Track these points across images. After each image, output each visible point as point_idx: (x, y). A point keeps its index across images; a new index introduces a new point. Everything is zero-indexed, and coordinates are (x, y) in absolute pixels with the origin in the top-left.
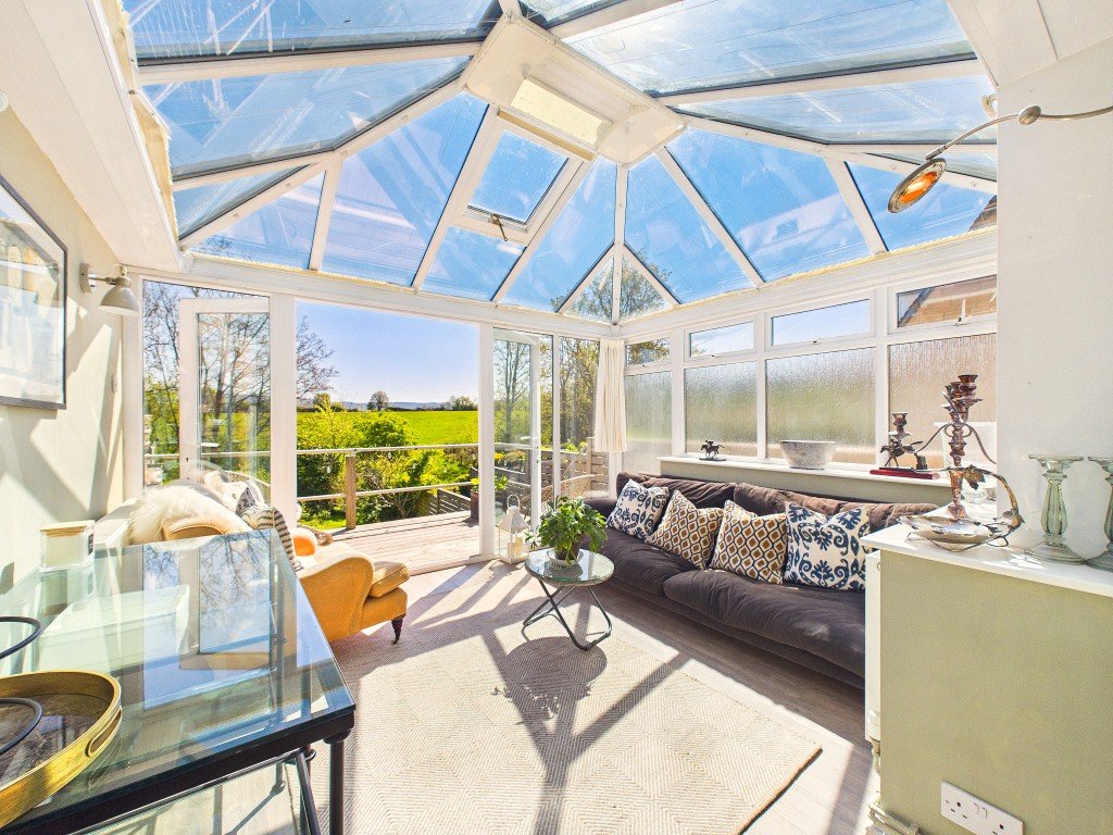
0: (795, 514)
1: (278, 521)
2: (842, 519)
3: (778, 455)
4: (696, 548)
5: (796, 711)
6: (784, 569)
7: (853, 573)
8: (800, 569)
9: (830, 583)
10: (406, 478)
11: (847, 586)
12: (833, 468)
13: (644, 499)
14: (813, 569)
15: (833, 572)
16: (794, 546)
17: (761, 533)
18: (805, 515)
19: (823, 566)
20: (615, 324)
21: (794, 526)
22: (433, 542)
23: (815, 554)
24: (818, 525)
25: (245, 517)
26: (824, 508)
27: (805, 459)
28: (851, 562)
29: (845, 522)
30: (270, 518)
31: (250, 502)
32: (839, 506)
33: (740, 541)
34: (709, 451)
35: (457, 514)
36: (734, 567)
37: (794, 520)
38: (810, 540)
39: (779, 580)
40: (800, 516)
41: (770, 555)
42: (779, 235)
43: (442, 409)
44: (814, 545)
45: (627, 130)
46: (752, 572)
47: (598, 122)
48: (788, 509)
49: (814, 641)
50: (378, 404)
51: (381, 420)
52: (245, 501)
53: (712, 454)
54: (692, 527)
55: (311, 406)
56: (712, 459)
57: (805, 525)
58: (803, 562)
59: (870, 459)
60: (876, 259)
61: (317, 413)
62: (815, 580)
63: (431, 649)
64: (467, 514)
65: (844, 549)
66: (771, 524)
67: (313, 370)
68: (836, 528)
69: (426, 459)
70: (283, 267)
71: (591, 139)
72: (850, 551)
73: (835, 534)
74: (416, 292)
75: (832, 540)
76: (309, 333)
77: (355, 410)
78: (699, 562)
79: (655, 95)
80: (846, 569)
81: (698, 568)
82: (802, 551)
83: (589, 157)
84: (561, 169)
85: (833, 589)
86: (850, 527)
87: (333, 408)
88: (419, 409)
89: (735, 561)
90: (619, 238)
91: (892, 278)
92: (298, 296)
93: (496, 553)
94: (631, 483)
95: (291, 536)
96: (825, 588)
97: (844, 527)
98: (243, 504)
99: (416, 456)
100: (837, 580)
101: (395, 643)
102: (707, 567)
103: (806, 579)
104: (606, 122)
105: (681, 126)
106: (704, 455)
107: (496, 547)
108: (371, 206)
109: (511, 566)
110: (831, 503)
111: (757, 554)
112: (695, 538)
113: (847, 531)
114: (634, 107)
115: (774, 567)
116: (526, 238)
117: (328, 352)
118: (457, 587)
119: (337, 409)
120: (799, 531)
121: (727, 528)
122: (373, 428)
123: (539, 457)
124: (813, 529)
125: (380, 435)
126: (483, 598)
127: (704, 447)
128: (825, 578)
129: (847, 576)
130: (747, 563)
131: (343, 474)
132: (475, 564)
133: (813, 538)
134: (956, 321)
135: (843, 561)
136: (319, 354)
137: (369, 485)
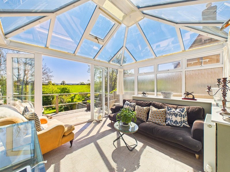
0: (168, 109)
1: (35, 117)
2: (180, 110)
3: (160, 95)
4: (144, 117)
5: (177, 160)
6: (166, 122)
7: (183, 123)
8: (170, 122)
9: (178, 125)
10: (70, 100)
11: (182, 126)
12: (173, 98)
13: (130, 105)
14: (173, 122)
15: (178, 123)
16: (168, 116)
17: (160, 114)
18: (171, 109)
19: (176, 121)
20: (121, 66)
21: (168, 112)
22: (78, 116)
23: (174, 118)
24: (174, 112)
25: (25, 116)
26: (173, 107)
27: (167, 96)
28: (183, 120)
29: (181, 111)
30: (33, 116)
31: (27, 110)
32: (177, 107)
33: (155, 115)
34: (144, 94)
35: (83, 109)
36: (154, 121)
37: (168, 110)
38: (172, 115)
39: (165, 125)
40: (170, 109)
41: (162, 119)
42: (156, 47)
43: (78, 85)
44: (174, 116)
45: (130, 17)
46: (159, 123)
47: (123, 14)
48: (166, 108)
49: (180, 141)
50: (63, 83)
51: (64, 87)
52: (25, 110)
53: (144, 95)
54: (142, 112)
55: (47, 84)
56: (145, 96)
57: (171, 112)
58: (171, 120)
59: (181, 96)
60: (183, 52)
61: (49, 85)
62: (174, 124)
63: (80, 148)
64: (86, 109)
65: (181, 117)
66: (162, 111)
67: (48, 76)
68: (179, 112)
69: (75, 96)
70: (38, 46)
71: (121, 19)
72: (183, 118)
73: (179, 114)
74: (75, 55)
75: (178, 115)
76: (46, 67)
77: (58, 85)
78: (145, 120)
79: (139, 8)
80: (182, 122)
81: (145, 122)
82: (171, 118)
83: (120, 23)
84: (113, 26)
85: (179, 127)
86: (182, 112)
87: (52, 84)
88: (72, 85)
89: (154, 120)
90: (124, 45)
91: (186, 56)
92: (43, 54)
93: (95, 119)
94: (127, 102)
95: (39, 119)
96: (177, 126)
97: (181, 112)
98: (24, 111)
99: (73, 95)
100: (180, 124)
101: (71, 147)
102: (147, 121)
103: (172, 124)
104: (125, 15)
105: (143, 17)
106: (142, 95)
107: (95, 117)
108: (63, 35)
109: (98, 122)
110: (175, 106)
111: (159, 118)
112: (143, 114)
113: (182, 113)
114: (133, 11)
115: (163, 121)
116: (103, 43)
117: (51, 72)
118: (86, 128)
119: (53, 85)
120: (170, 113)
121: (151, 112)
122: (62, 89)
123: (104, 96)
124: (173, 113)
125: (64, 91)
126: (93, 131)
127: (142, 93)
128: (177, 124)
129: (182, 124)
130: (157, 121)
131: (55, 99)
132: (90, 122)
133: (173, 115)
134: (201, 66)
135: (181, 120)
136: (49, 72)
137: (61, 102)
